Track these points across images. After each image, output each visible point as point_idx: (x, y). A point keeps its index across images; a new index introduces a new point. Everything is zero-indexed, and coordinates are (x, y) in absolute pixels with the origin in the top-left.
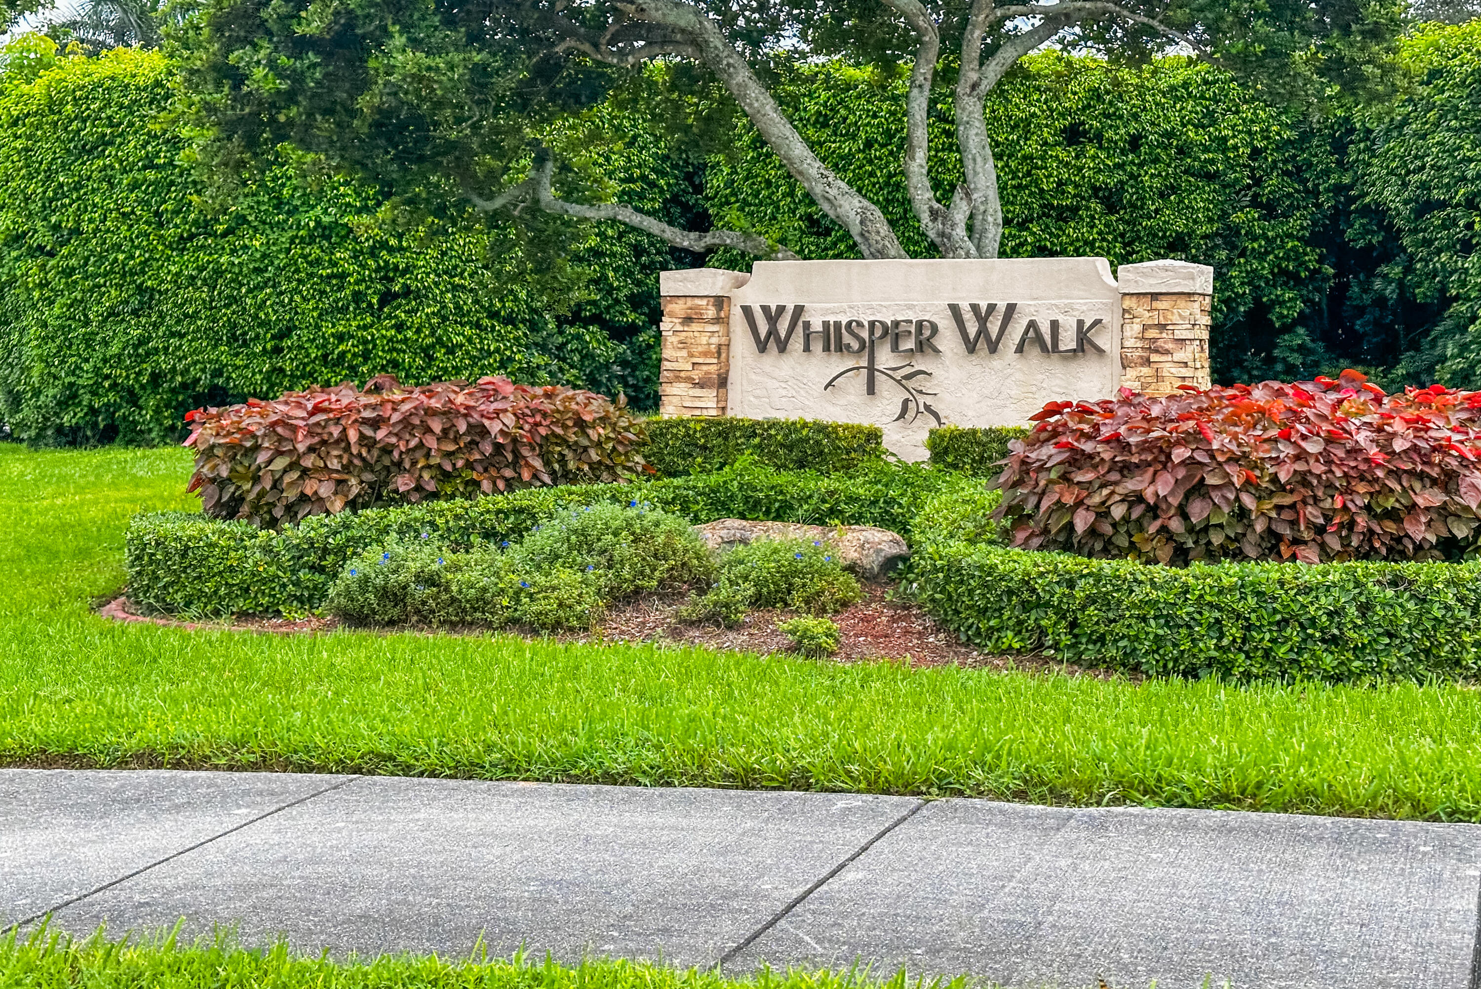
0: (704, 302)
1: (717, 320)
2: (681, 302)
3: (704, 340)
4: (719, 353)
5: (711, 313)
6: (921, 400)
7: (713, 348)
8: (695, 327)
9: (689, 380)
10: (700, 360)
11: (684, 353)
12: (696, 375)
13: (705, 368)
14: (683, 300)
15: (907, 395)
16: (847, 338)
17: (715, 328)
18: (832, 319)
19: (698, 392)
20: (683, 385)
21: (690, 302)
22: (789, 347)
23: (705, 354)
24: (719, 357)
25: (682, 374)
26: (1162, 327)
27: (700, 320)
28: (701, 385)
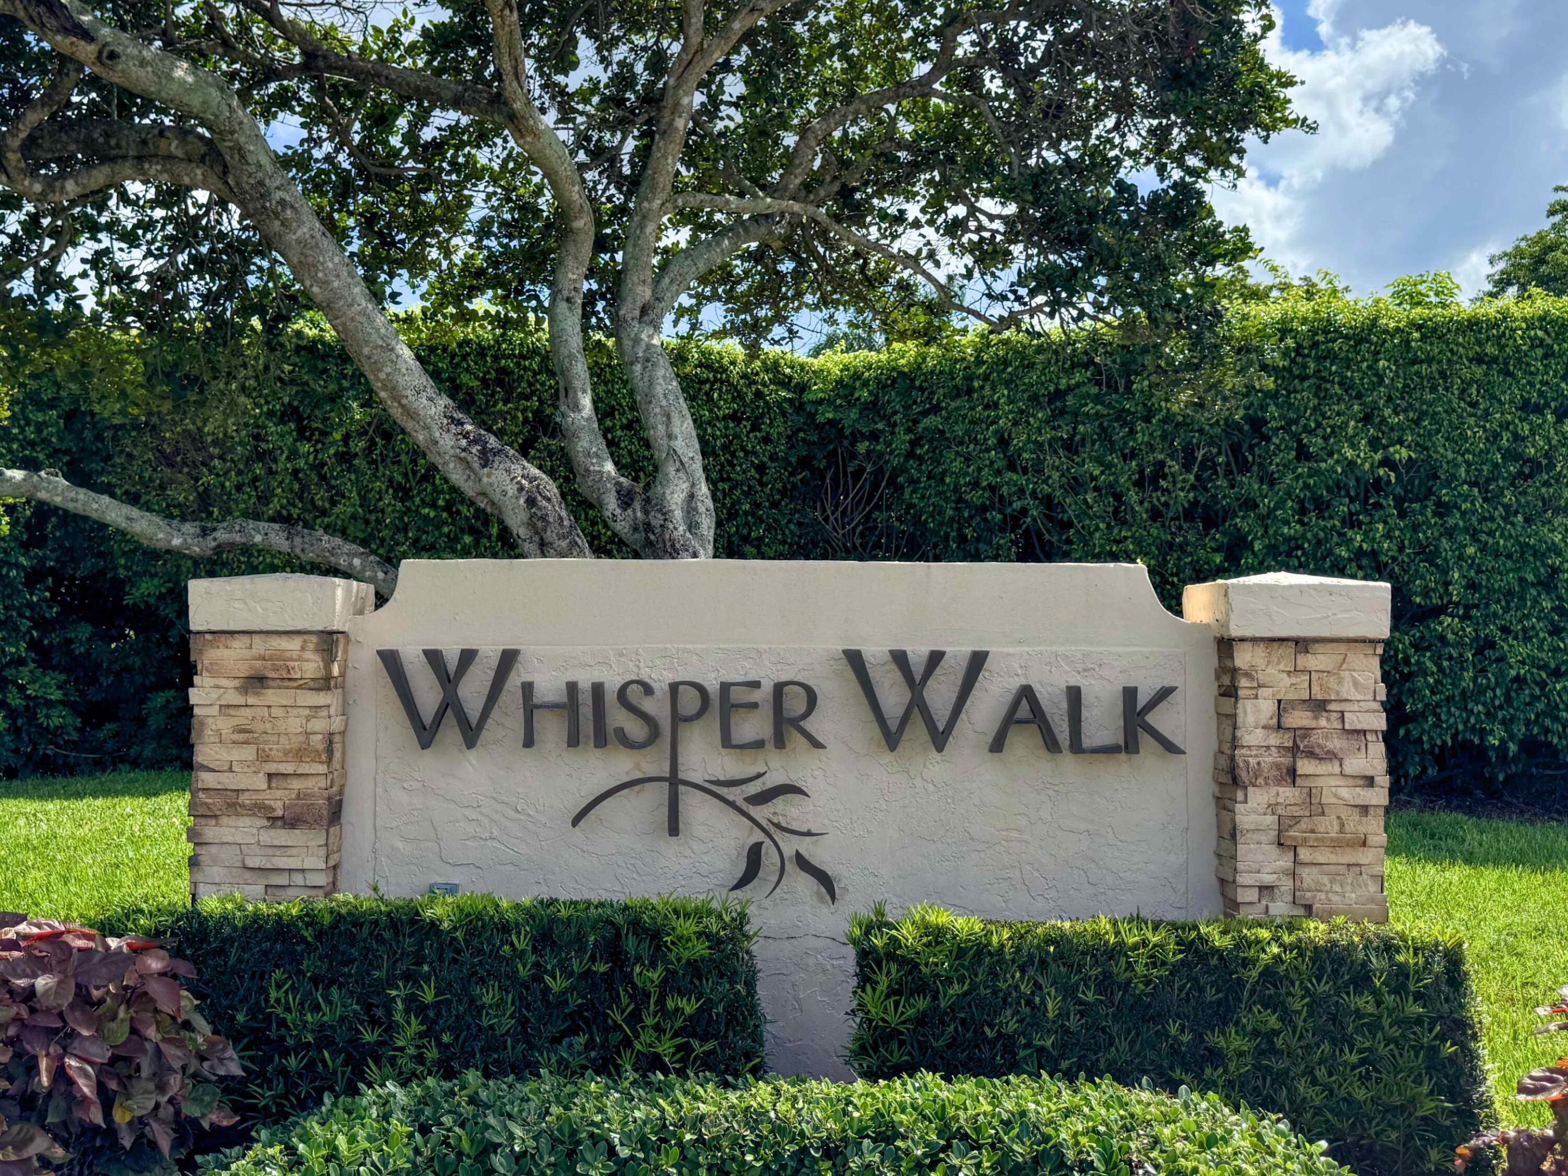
0: (293, 645)
1: (325, 683)
2: (239, 643)
3: (294, 724)
4: (330, 751)
5: (311, 666)
6: (790, 846)
7: (317, 741)
8: (272, 696)
9: (260, 809)
10: (288, 768)
11: (248, 753)
12: (278, 800)
13: (296, 784)
14: (245, 640)
15: (759, 836)
16: (618, 718)
17: (321, 699)
18: (585, 680)
19: (281, 836)
20: (245, 821)
21: (260, 645)
22: (485, 734)
23: (300, 754)
24: (329, 761)
25: (245, 799)
26: (1319, 706)
27: (287, 681)
28: (290, 821)
